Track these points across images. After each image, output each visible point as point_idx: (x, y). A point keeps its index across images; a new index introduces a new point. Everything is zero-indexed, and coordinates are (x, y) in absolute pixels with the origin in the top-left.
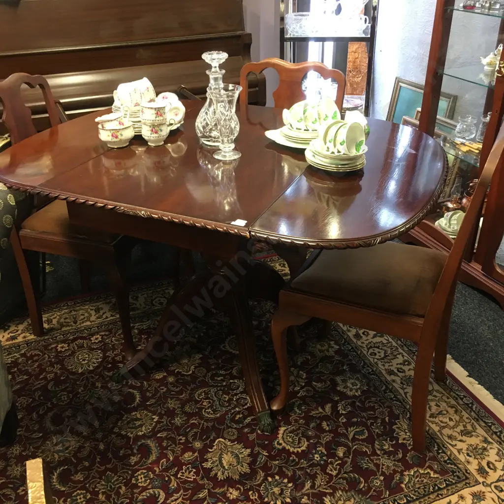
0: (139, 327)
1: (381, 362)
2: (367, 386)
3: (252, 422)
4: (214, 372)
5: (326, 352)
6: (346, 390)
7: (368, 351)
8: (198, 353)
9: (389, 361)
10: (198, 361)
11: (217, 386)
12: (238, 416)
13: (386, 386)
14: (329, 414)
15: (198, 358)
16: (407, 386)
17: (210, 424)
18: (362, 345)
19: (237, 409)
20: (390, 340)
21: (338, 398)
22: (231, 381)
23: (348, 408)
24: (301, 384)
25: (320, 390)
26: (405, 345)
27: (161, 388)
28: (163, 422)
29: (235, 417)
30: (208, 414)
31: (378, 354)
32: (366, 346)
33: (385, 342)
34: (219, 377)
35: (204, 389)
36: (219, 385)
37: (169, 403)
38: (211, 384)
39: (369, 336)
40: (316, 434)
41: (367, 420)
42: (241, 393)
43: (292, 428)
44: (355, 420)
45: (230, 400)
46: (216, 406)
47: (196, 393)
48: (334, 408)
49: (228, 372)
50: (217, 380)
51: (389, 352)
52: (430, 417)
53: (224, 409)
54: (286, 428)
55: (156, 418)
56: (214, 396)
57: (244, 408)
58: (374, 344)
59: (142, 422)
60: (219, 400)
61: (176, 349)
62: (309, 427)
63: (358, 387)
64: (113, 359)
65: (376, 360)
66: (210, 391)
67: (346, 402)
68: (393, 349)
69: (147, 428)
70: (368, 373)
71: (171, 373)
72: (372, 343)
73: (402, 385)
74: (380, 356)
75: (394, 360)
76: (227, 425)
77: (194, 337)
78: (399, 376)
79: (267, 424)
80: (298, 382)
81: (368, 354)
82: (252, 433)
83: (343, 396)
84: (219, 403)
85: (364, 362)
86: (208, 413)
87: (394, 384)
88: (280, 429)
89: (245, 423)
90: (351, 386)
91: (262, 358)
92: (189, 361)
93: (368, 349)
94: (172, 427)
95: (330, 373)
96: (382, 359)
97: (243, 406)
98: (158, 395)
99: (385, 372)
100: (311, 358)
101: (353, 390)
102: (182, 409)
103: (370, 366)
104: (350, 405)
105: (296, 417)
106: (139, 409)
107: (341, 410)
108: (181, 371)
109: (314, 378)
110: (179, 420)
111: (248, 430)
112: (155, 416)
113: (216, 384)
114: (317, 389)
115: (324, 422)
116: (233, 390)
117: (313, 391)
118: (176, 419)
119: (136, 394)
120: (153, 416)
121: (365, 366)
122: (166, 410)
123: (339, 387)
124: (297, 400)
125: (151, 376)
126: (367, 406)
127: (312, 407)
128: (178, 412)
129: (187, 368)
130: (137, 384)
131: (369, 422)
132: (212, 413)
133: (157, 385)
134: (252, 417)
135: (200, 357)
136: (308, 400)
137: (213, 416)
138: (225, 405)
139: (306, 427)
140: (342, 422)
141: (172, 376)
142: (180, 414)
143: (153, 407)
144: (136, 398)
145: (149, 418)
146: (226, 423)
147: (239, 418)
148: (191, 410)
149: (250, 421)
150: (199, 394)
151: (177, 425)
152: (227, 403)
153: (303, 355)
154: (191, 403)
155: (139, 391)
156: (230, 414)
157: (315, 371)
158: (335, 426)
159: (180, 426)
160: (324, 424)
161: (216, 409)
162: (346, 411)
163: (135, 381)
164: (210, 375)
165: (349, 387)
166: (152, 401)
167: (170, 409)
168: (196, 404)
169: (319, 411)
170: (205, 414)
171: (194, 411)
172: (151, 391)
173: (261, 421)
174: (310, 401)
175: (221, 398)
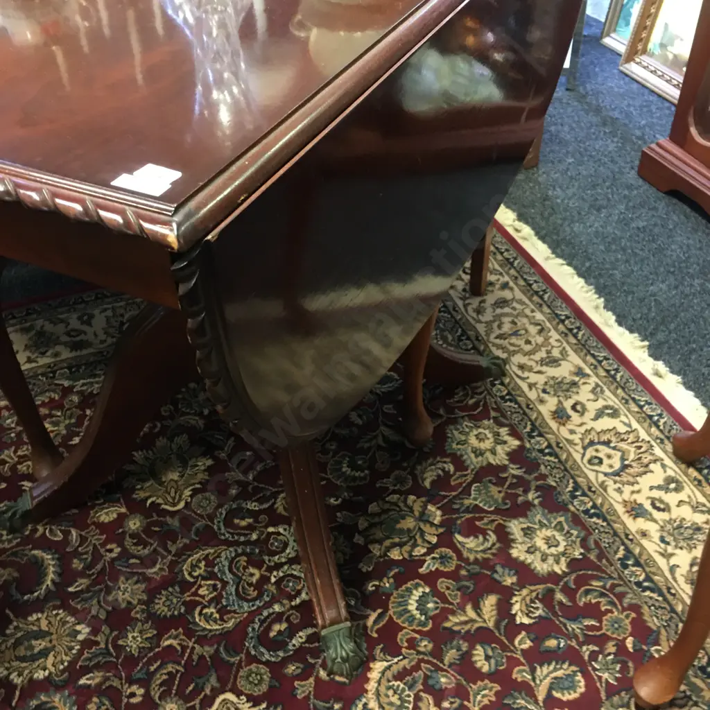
0: (85, 388)
1: (615, 482)
2: (582, 547)
3: (307, 645)
4: (234, 506)
5: (488, 454)
6: (532, 556)
7: (584, 455)
8: (204, 455)
9: (631, 479)
10: (200, 476)
11: (237, 543)
12: (277, 627)
13: (627, 549)
14: (491, 624)
15: (203, 468)
16: (676, 547)
17: (208, 650)
18: (570, 437)
19: (277, 608)
20: (635, 425)
21: (514, 579)
22: (271, 529)
23: (537, 608)
24: (428, 537)
25: (472, 557)
26: (668, 438)
27: (109, 547)
28: (97, 643)
29: (269, 628)
30: (208, 622)
31: (606, 461)
32: (582, 439)
33: (622, 429)
34: (243, 519)
35: (206, 552)
36: (242, 539)
37: (119, 588)
38: (223, 537)
39: (586, 414)
40: (459, 685)
41: (581, 644)
42: (291, 561)
43: (402, 663)
44: (552, 643)
45: (264, 580)
46: (228, 599)
47: (185, 561)
48: (504, 609)
49: (266, 506)
50: (237, 527)
51: (632, 456)
53: (245, 605)
54: (386, 664)
55: (84, 631)
56: (227, 572)
57: (293, 603)
58: (598, 433)
59: (51, 641)
60: (238, 582)
61: (158, 444)
62: (442, 662)
63: (561, 549)
64: (13, 468)
65: (601, 478)
66: (219, 556)
67: (532, 591)
68: (642, 450)
69: (59, 658)
70: (583, 511)
71: (136, 507)
72: (593, 433)
73: (663, 545)
74: (611, 466)
75: (644, 476)
76: (248, 653)
77: (201, 414)
78: (655, 521)
79: (342, 658)
80: (422, 533)
81: (585, 461)
82: (303, 676)
83: (526, 574)
84: (237, 590)
85: (575, 482)
86: (208, 618)
87: (644, 542)
88: (372, 665)
89: (290, 647)
90: (544, 547)
91: (344, 470)
92: (182, 476)
93: (585, 448)
94: (117, 658)
95: (498, 511)
96: (617, 474)
97: (291, 598)
98: (99, 567)
99: (624, 510)
100: (456, 470)
101: (550, 557)
102: (148, 607)
103: (589, 493)
104: (541, 601)
105: (414, 631)
106: (48, 606)
107: (519, 613)
108: (160, 501)
109: (459, 522)
110: (137, 637)
111: (297, 668)
112: (83, 626)
113: (236, 538)
114: (465, 554)
115: (478, 647)
116: (273, 554)
117: (455, 558)
118: (130, 636)
119: (49, 564)
120: (78, 624)
121: (577, 493)
122: (110, 608)
123: (517, 548)
124: (417, 583)
125: (90, 514)
126: (581, 604)
127: (452, 604)
128: (138, 616)
129: (176, 493)
130: (56, 535)
131: (588, 649)
132: (216, 618)
133: (101, 539)
134: (310, 631)
135: (208, 466)
136: (442, 584)
137: (218, 627)
138: (249, 595)
139: (435, 661)
140: (522, 650)
141: (139, 515)
142: (141, 621)
143: (82, 600)
144: (46, 575)
145: (67, 632)
146: (248, 648)
147: (280, 632)
148: (169, 610)
149: (303, 643)
150: (192, 564)
151: (131, 651)
152: (254, 591)
153: (438, 462)
154: (170, 589)
155: (57, 556)
156: (259, 620)
157: (462, 504)
158: (504, 660)
159: (136, 655)
160: (478, 655)
161: (227, 606)
162: (531, 618)
163: (53, 527)
164: (224, 513)
165: (540, 548)
166: (82, 583)
167: (120, 605)
168: (182, 592)
169: (467, 616)
170: (200, 620)
171: (176, 613)
172: (85, 556)
173: (328, 648)
174: (448, 588)
175: (243, 575)
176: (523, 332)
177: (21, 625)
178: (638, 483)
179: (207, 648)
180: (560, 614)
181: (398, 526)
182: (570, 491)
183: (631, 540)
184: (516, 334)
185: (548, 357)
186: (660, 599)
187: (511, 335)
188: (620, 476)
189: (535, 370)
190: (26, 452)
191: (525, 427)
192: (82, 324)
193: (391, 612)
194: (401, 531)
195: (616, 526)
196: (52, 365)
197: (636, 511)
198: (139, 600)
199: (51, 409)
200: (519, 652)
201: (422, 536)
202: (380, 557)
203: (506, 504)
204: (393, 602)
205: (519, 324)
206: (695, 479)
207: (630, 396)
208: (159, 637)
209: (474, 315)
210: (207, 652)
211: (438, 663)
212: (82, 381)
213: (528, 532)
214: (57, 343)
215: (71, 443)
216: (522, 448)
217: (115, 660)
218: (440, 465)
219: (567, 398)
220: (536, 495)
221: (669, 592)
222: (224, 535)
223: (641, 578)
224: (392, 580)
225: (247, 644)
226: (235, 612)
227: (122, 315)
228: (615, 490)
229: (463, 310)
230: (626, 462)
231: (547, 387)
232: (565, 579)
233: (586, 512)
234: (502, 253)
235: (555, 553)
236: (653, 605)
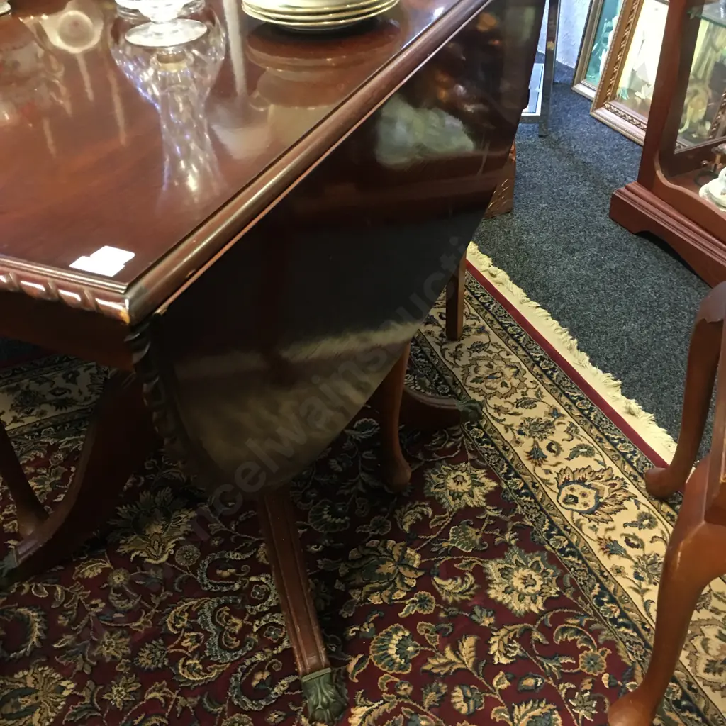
0: (69, 445)
1: (590, 520)
2: (558, 585)
3: (289, 693)
4: (217, 557)
5: (465, 496)
6: (509, 597)
7: (559, 494)
8: (187, 507)
9: (606, 517)
10: (184, 529)
11: (220, 594)
12: (259, 676)
13: (602, 586)
14: (469, 666)
15: (186, 520)
16: (650, 582)
17: (193, 701)
18: (546, 477)
19: (259, 657)
20: (609, 463)
21: (492, 620)
22: (253, 579)
23: (515, 648)
24: (408, 582)
25: (450, 600)
26: (641, 475)
27: (93, 602)
28: (82, 698)
29: (251, 678)
30: (191, 673)
31: (581, 499)
32: (557, 479)
33: (596, 467)
34: (225, 569)
35: (189, 604)
36: (225, 589)
37: (104, 643)
38: (206, 589)
39: (561, 453)
41: (557, 683)
42: (273, 610)
43: (382, 708)
44: (530, 682)
45: (246, 629)
46: (210, 650)
47: (169, 613)
48: (482, 650)
49: (248, 556)
50: (220, 578)
51: (606, 494)
52: (706, 671)
53: (228, 655)
54: (366, 709)
55: (69, 686)
56: (210, 623)
57: (275, 652)
58: (573, 472)
59: (36, 698)
60: (221, 633)
61: (141, 497)
62: (422, 704)
63: (537, 588)
66: (202, 608)
67: (509, 631)
68: (616, 488)
69: (45, 715)
70: (559, 550)
71: (121, 562)
72: (568, 472)
73: (637, 581)
74: (586, 505)
75: (618, 513)
76: (231, 703)
78: (630, 558)
79: (322, 704)
80: (402, 577)
81: (560, 500)
83: (503, 614)
84: (220, 640)
85: (551, 522)
86: (191, 670)
87: (619, 579)
88: (352, 711)
89: (273, 696)
90: (521, 587)
91: (325, 516)
92: (165, 530)
93: (560, 488)
94: (102, 712)
95: (475, 553)
96: (592, 512)
97: (274, 646)
98: (84, 622)
99: (599, 547)
100: (434, 514)
101: (526, 597)
102: (132, 661)
103: (565, 532)
104: (518, 640)
105: (393, 675)
106: (33, 663)
107: (497, 653)
108: (144, 555)
109: (438, 565)
110: (122, 690)
111: (279, 716)
112: (68, 682)
113: (219, 588)
114: (444, 596)
115: (457, 689)
116: (255, 603)
117: (434, 601)
118: (114, 690)
119: (35, 622)
120: (64, 680)
121: (553, 532)
122: (95, 663)
123: (495, 589)
124: (396, 628)
125: (75, 570)
126: (558, 642)
127: (432, 647)
128: (122, 670)
129: (159, 546)
130: (41, 592)
131: (564, 687)
132: (199, 669)
133: (85, 595)
134: (292, 679)
135: (191, 519)
136: (422, 627)
137: (201, 678)
138: (232, 645)
139: (415, 704)
140: (500, 690)
141: (123, 570)
142: (125, 675)
143: (68, 655)
144: (32, 632)
145: (53, 688)
146: (231, 697)
147: (262, 681)
148: (153, 663)
149: (284, 691)
150: (175, 617)
151: (115, 705)
152: (236, 641)
153: (416, 506)
154: (154, 642)
155: (42, 613)
156: (241, 669)
157: (441, 547)
158: (483, 701)
159: (121, 708)
160: (458, 696)
161: (210, 656)
162: (509, 658)
163: (39, 585)
164: (207, 563)
165: (517, 588)
166: (68, 639)
167: (105, 659)
168: (166, 644)
169: (446, 658)
170: (183, 672)
171: (160, 666)
172: (70, 612)
173: (310, 695)
174: (427, 631)
175: (226, 625)
176: (499, 375)
177: (7, 684)
178: (612, 521)
179: (190, 700)
180: (537, 653)
181: (378, 571)
182: (545, 531)
183: (606, 577)
184: (492, 377)
185: (524, 399)
186: (635, 634)
187: (487, 378)
188: (594, 514)
189: (511, 412)
190: (12, 511)
191: (502, 469)
192: (67, 382)
193: (371, 657)
194: (381, 576)
195: (591, 563)
196: (38, 424)
197: (611, 548)
198: (123, 654)
199: (36, 468)
200: (497, 692)
201: (402, 579)
202: (361, 602)
203: (484, 546)
204: (374, 647)
205: (495, 366)
206: (668, 514)
207: (603, 434)
208: (143, 690)
209: (451, 360)
210: (190, 703)
211: (418, 706)
212: (67, 439)
213: (505, 572)
214: (43, 401)
215: (56, 500)
216: (498, 489)
217: (100, 715)
218: (419, 509)
219: (542, 439)
220: (513, 535)
221: (643, 627)
222: (207, 586)
223: (616, 615)
224: (372, 625)
225: (229, 694)
226: (217, 662)
227: (106, 372)
228: (590, 528)
229: (440, 355)
230: (601, 500)
231: (523, 429)
232: (542, 618)
233: (562, 551)
234: (477, 298)
235: (533, 592)
236: (628, 641)
